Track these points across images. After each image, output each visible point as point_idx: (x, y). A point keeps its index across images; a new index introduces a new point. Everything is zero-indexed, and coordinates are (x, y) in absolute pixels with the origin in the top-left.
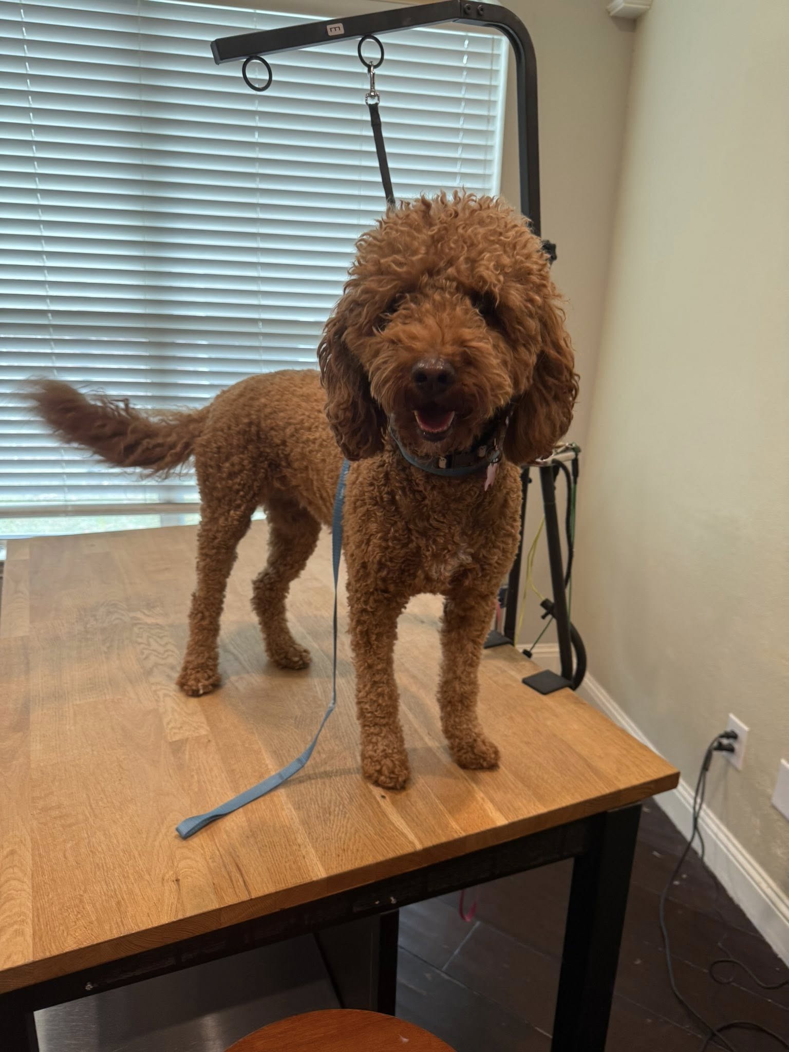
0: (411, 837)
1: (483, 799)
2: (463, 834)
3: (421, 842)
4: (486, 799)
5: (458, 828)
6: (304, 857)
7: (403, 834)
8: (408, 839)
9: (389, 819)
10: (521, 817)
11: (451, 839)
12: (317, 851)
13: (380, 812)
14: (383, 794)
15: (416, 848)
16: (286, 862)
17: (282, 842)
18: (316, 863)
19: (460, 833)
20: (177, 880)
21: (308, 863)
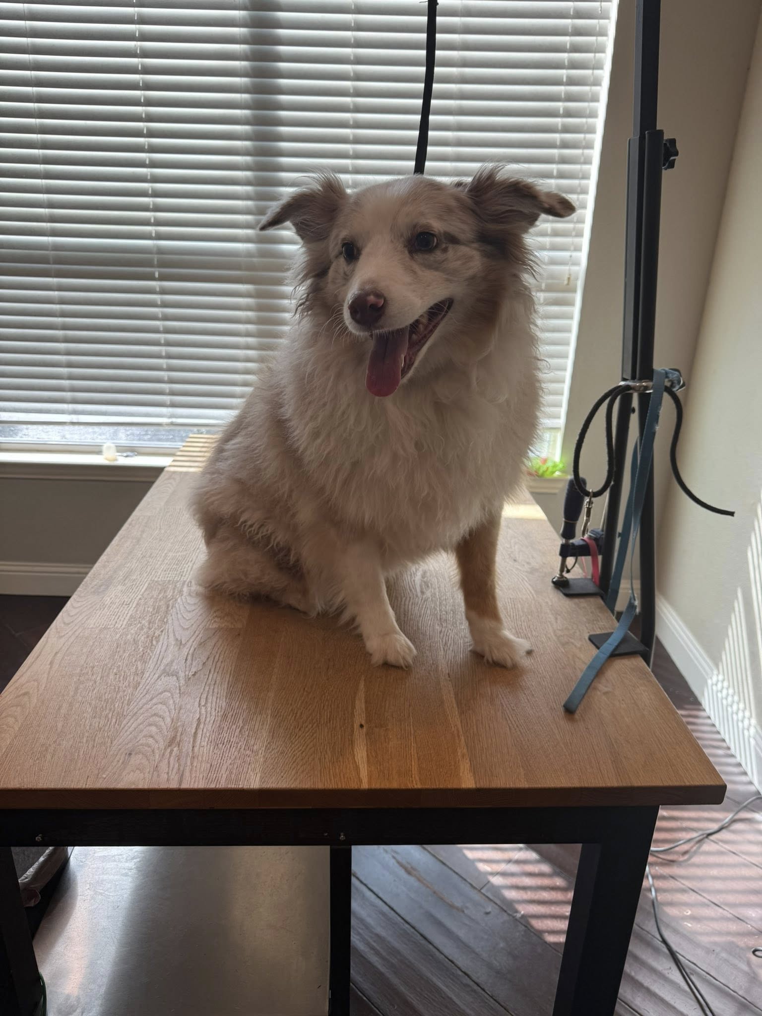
0: (364, 774)
1: (463, 756)
3: (370, 782)
4: (467, 757)
5: (417, 778)
7: (357, 769)
8: (359, 774)
9: (353, 749)
12: (265, 761)
13: (349, 741)
14: (363, 723)
15: (360, 786)
16: (231, 764)
17: (239, 745)
18: (257, 773)
19: (416, 784)
20: (130, 754)
21: (249, 771)
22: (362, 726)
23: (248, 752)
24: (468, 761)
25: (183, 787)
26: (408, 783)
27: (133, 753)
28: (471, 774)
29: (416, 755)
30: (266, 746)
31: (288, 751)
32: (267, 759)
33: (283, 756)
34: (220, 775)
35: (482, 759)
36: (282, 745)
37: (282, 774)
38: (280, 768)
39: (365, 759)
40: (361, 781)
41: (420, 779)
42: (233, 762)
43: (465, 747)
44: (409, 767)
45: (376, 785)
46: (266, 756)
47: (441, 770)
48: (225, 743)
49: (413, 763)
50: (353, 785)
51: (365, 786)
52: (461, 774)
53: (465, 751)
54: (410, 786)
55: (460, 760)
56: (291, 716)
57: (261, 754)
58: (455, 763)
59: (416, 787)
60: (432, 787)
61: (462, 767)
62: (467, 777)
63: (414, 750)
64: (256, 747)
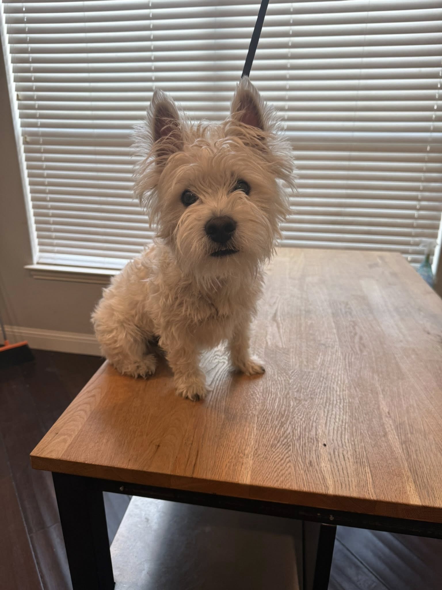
0: (330, 483)
1: (408, 478)
2: (375, 498)
3: (335, 489)
4: (411, 479)
6: (242, 464)
7: (324, 478)
8: (326, 483)
12: (253, 464)
13: (316, 455)
14: (326, 443)
15: (328, 491)
16: (229, 462)
17: (235, 448)
18: (248, 472)
19: (372, 496)
20: (159, 446)
21: (243, 469)
22: (325, 446)
23: (241, 455)
24: (412, 483)
25: (195, 476)
26: (365, 494)
27: (161, 446)
28: (417, 495)
29: (370, 473)
30: (254, 452)
31: (270, 457)
32: (255, 461)
33: (267, 461)
34: (222, 470)
35: (424, 483)
36: (266, 452)
37: (267, 474)
38: (265, 470)
39: (330, 471)
40: (327, 487)
41: (375, 493)
42: (230, 461)
43: (409, 471)
44: (365, 482)
46: (254, 459)
47: (392, 488)
48: (224, 446)
49: (368, 479)
50: (322, 491)
51: (331, 491)
52: (408, 493)
53: (409, 474)
54: (367, 496)
55: (406, 480)
56: (271, 431)
57: (251, 457)
58: (402, 483)
59: (372, 498)
60: (385, 499)
61: (408, 488)
62: (413, 495)
63: (368, 469)
64: (246, 452)
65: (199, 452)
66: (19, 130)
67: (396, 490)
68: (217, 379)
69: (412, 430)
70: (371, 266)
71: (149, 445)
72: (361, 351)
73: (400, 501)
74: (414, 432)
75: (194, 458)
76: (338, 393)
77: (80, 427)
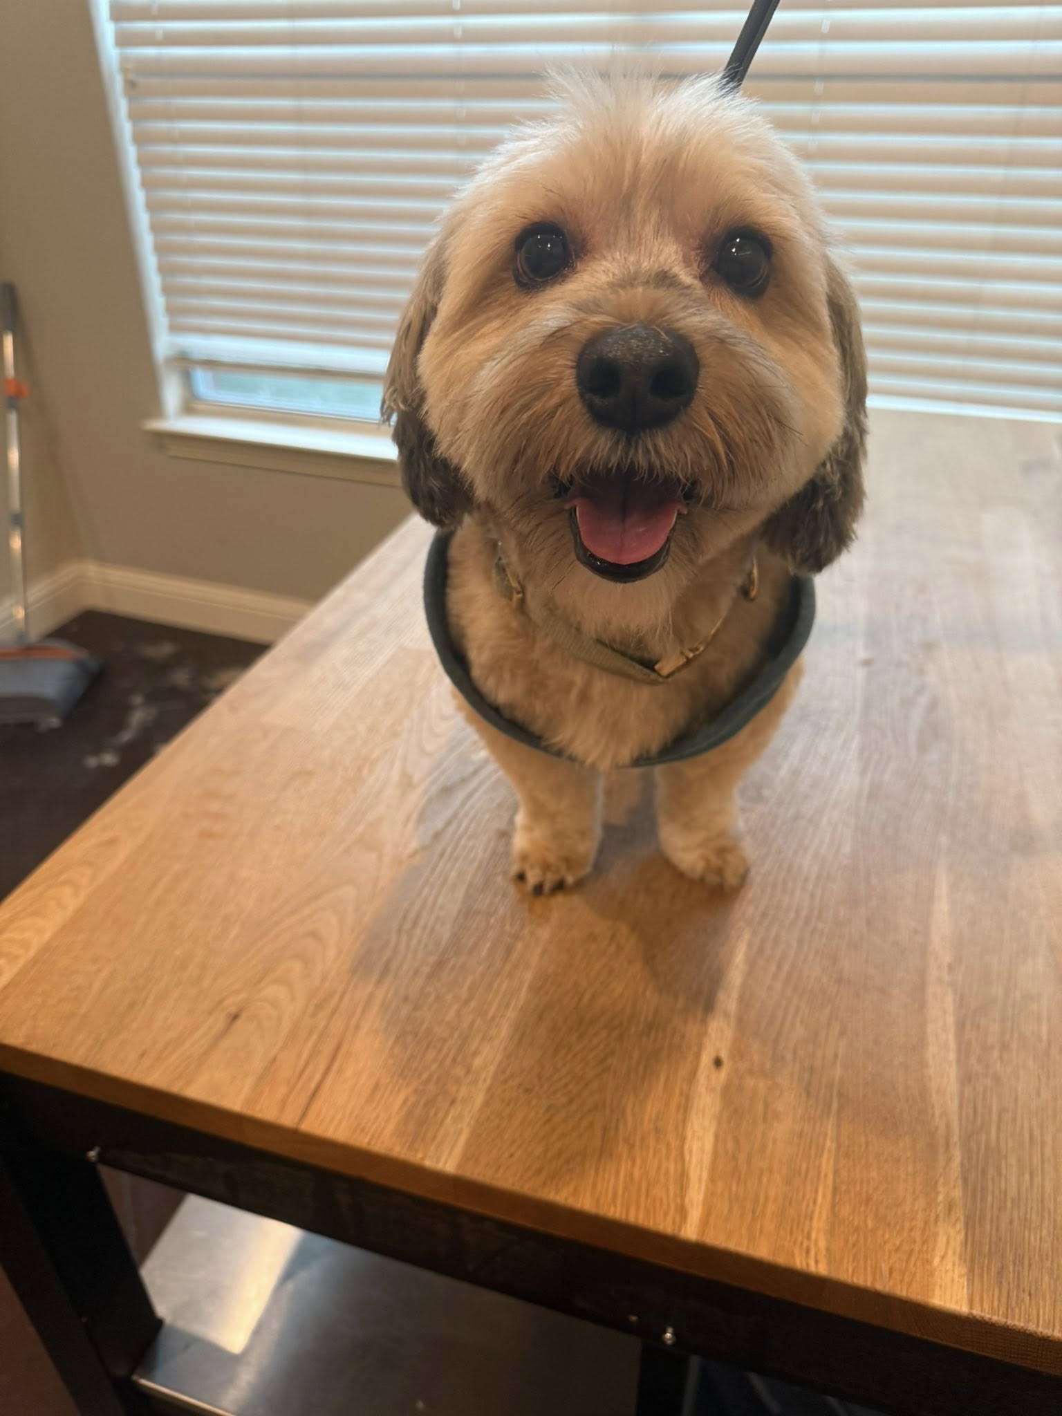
0: (696, 1197)
1: (950, 1207)
2: (822, 1269)
3: (705, 1222)
4: (959, 1213)
5: (822, 1244)
6: (453, 1102)
7: (683, 1179)
8: (683, 1197)
9: (684, 1121)
10: (1017, 1322)
11: (781, 1260)
12: (486, 1104)
13: (681, 1094)
14: (724, 1055)
15: (680, 1230)
16: (416, 1091)
17: (448, 1045)
18: (461, 1131)
19: (817, 1262)
20: (235, 1017)
21: (448, 1121)
22: (718, 1063)
23: (459, 1071)
24: (960, 1225)
25: (305, 1127)
26: (796, 1252)
27: (243, 1016)
28: (964, 1270)
29: (831, 1176)
31: (542, 1087)
32: (492, 1097)
33: (528, 1099)
34: (387, 1117)
35: (997, 1230)
36: (533, 1068)
37: (513, 1149)
38: (513, 1129)
39: (707, 1158)
40: (682, 1212)
41: (828, 1250)
42: (422, 1088)
43: (960, 1183)
44: (808, 1206)
45: (718, 1239)
46: (493, 1090)
47: (887, 1236)
48: (421, 1034)
49: (820, 1199)
50: (664, 1225)
51: (690, 1232)
52: (936, 1261)
53: (958, 1193)
54: (799, 1263)
55: (942, 1215)
56: (569, 998)
57: (485, 1082)
58: (926, 1223)
59: (812, 1268)
60: (855, 1280)
61: (942, 1240)
62: (950, 1274)
63: (828, 1159)
64: (478, 1061)
65: (343, 1050)
66: (110, 52)
67: (898, 1249)
68: (466, 815)
69: (1008, 1037)
70: (1028, 469)
71: (210, 1013)
72: (923, 748)
73: (902, 1291)
74: (1014, 1046)
75: (322, 1066)
76: (810, 887)
77: (47, 936)
